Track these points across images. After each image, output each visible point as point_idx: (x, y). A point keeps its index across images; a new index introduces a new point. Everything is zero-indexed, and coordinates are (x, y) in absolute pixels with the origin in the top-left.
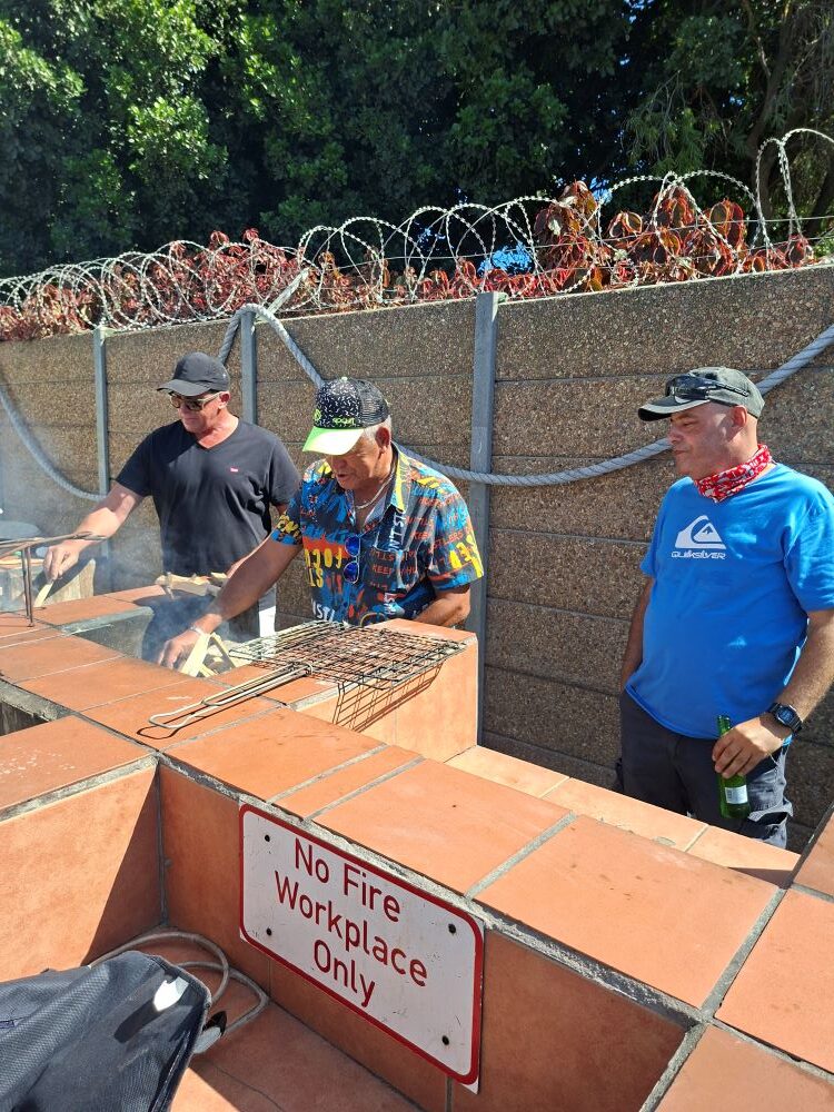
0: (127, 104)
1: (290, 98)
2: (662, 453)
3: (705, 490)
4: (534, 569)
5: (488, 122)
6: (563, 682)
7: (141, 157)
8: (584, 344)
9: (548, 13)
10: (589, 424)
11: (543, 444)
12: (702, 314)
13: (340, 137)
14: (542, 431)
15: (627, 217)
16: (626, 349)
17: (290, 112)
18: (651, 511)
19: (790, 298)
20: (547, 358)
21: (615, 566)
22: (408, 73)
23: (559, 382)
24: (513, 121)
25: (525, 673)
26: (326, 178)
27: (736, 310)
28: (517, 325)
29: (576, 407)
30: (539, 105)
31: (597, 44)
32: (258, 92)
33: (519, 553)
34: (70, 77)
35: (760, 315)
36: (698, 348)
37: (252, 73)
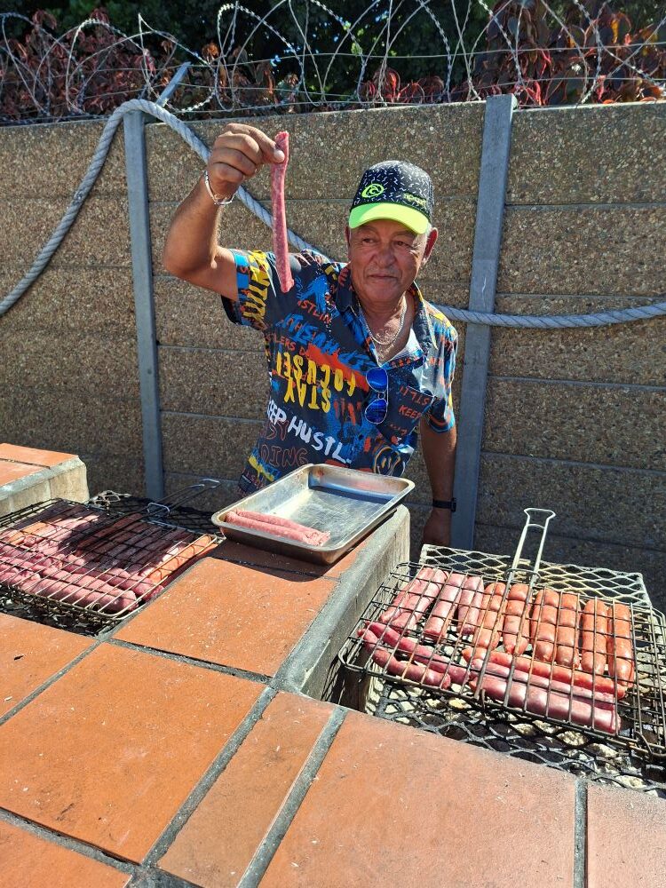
4: (546, 421)
6: (575, 538)
8: (631, 164)
10: (632, 259)
11: (568, 280)
14: (567, 265)
20: (580, 178)
23: (594, 207)
28: (538, 137)
29: (616, 237)
33: (527, 404)
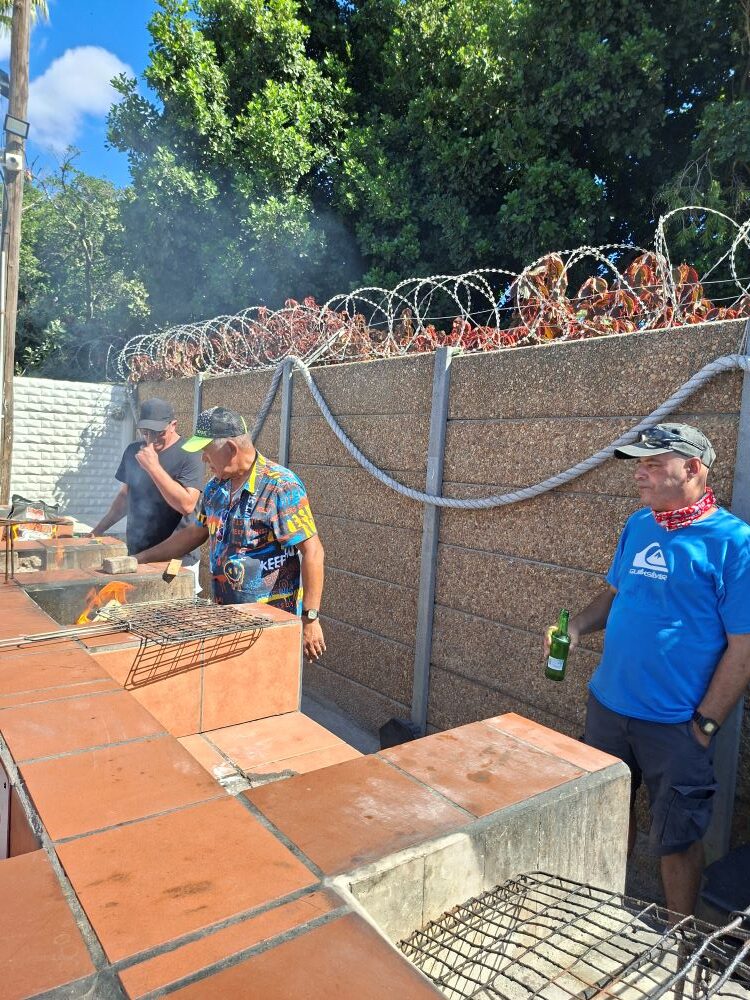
0: (248, 202)
1: (375, 189)
2: (563, 485)
3: (661, 520)
4: (469, 582)
5: (530, 202)
6: (486, 686)
7: (258, 242)
8: (510, 391)
9: (582, 110)
10: (512, 458)
11: (479, 474)
12: (596, 367)
13: (416, 219)
14: (478, 462)
15: (595, 280)
16: (540, 395)
17: (376, 201)
18: (555, 537)
19: (664, 353)
20: (485, 401)
21: (528, 584)
22: (472, 165)
23: (492, 422)
24: (553, 200)
25: (459, 675)
26: (402, 253)
27: (622, 364)
28: (464, 374)
29: (503, 443)
30: (576, 186)
31: (634, 131)
32: (353, 188)
33: (458, 567)
34: (208, 184)
35: (641, 368)
36: (593, 396)
37: (348, 172)
